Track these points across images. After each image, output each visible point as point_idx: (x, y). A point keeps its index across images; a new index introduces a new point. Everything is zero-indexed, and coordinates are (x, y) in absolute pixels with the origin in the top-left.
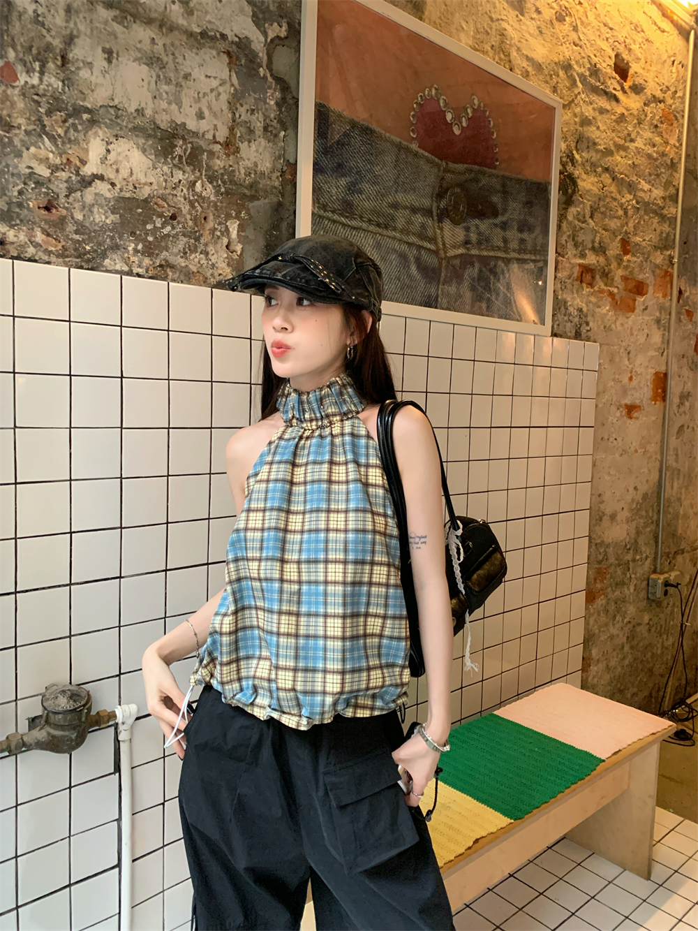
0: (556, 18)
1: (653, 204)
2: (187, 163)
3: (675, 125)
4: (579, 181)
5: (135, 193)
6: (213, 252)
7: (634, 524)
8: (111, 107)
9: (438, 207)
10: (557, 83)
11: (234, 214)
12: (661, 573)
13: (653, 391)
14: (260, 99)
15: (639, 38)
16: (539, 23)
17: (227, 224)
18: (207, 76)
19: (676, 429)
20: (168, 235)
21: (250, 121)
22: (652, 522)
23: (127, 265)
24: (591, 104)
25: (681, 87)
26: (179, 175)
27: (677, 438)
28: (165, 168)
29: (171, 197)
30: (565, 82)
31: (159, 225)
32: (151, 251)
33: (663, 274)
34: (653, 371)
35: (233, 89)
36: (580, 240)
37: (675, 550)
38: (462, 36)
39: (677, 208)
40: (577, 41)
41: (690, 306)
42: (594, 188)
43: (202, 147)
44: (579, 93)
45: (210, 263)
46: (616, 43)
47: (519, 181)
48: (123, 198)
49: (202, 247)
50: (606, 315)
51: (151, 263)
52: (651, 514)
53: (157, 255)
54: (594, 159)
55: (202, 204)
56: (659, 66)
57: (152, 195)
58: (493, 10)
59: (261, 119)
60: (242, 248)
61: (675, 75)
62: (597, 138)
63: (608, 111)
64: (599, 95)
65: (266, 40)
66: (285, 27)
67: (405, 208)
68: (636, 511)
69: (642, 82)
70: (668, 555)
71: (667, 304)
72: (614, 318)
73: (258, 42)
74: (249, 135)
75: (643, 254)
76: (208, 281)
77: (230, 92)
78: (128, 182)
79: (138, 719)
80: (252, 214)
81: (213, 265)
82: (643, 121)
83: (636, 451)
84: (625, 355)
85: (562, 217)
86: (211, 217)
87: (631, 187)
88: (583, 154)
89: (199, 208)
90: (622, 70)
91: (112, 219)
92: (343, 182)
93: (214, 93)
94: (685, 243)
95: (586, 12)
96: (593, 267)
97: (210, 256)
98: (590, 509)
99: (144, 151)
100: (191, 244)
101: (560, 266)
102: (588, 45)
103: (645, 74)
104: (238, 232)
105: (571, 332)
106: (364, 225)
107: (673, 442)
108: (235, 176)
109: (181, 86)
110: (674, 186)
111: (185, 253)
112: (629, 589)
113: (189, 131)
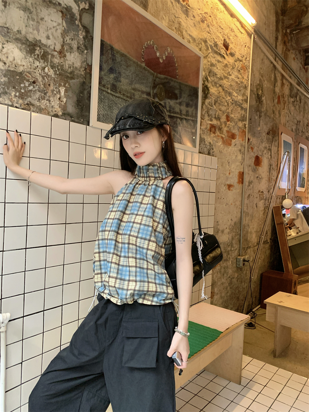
0: (201, 21)
1: (238, 102)
2: (41, 58)
3: (246, 71)
4: (210, 89)
5: (15, 69)
6: (53, 100)
7: (231, 235)
8: (5, 27)
9: (153, 92)
10: (201, 47)
11: (63, 84)
12: (242, 256)
13: (238, 180)
14: (76, 34)
15: (232, 34)
16: (194, 21)
17: (60, 88)
18: (51, 20)
19: (247, 195)
20: (31, 90)
21: (71, 44)
22: (238, 234)
23: (11, 102)
24: (215, 58)
25: (248, 56)
26: (37, 63)
27: (247, 200)
28: (31, 59)
29: (33, 73)
30: (205, 47)
31: (27, 85)
32: (23, 97)
33: (242, 131)
34: (238, 171)
35: (63, 28)
36: (210, 114)
37: (247, 246)
38: (163, 21)
39: (247, 105)
40: (209, 32)
41: (252, 145)
42: (216, 93)
43: (48, 52)
44: (210, 53)
45: (51, 105)
46: (224, 35)
47: (186, 86)
48: (10, 71)
49: (48, 98)
50: (220, 146)
51: (23, 102)
52: (237, 231)
53: (26, 99)
54: (215, 81)
55: (48, 78)
56: (240, 47)
57: (24, 71)
58: (176, 13)
59: (76, 43)
60: (66, 100)
61: (246, 51)
62: (217, 72)
63: (221, 62)
64: (217, 55)
65: (79, 9)
66: (88, 5)
67: (139, 91)
68: (231, 230)
69: (234, 52)
70: (244, 248)
71: (244, 144)
72: (223, 148)
73: (75, 9)
74: (71, 50)
75: (235, 122)
76: (50, 114)
77: (62, 29)
78: (12, 63)
79: (10, 321)
80: (71, 85)
81: (52, 107)
82: (235, 68)
83: (232, 204)
84: (228, 163)
85: (203, 103)
86: (52, 85)
87: (230, 94)
88: (211, 78)
89: (46, 80)
90: (226, 46)
91: (4, 79)
92: (112, 76)
93: (55, 29)
94: (250, 119)
95: (212, 20)
96: (215, 126)
97: (51, 102)
98: (214, 227)
99: (21, 50)
100: (42, 96)
101: (202, 124)
102: (213, 34)
103: (235, 49)
104: (65, 92)
105: (206, 152)
106: (122, 96)
107: (246, 201)
108: (63, 67)
109: (39, 23)
110: (246, 96)
111: (39, 99)
112: (229, 263)
113: (42, 44)
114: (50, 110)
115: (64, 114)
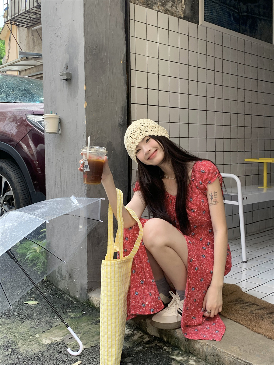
23: (158, 9)
32: (163, 5)
53: (165, 7)
60: (185, 7)
81: (178, 11)
97: (177, 8)
104: (184, 1)
114: (177, 14)
115: (184, 16)
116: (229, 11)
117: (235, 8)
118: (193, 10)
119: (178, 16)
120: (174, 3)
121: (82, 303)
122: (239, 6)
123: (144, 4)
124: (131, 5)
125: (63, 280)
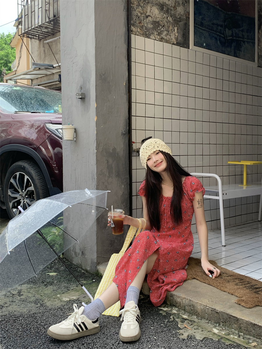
2: (166, 12)
5: (156, 20)
9: (224, 24)
11: (176, 25)
17: (175, 28)
20: (162, 31)
23: (155, 38)
26: (165, 15)
28: (162, 13)
29: (163, 21)
31: (161, 28)
32: (159, 34)
43: (169, 8)
47: (246, 17)
51: (160, 37)
57: (159, 20)
60: (178, 34)
67: (216, 24)
74: (179, 5)
78: (155, 17)
80: (180, 25)
81: (172, 39)
85: (259, 29)
86: (171, 26)
89: (169, 24)
91: (152, 26)
97: (171, 36)
101: (259, 45)
104: (177, 30)
106: (206, 29)
108: (176, 16)
113: (167, 4)
114: (171, 41)
115: (177, 43)
116: (216, 36)
117: (221, 33)
118: (185, 37)
119: (172, 43)
120: (168, 32)
121: (92, 274)
122: (225, 32)
123: (143, 35)
124: (133, 36)
125: (77, 256)
